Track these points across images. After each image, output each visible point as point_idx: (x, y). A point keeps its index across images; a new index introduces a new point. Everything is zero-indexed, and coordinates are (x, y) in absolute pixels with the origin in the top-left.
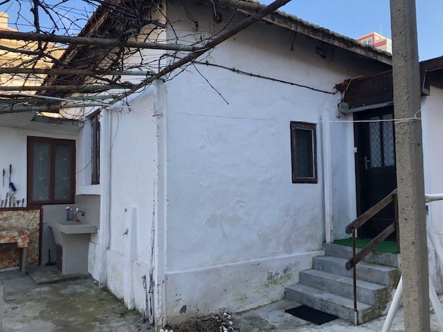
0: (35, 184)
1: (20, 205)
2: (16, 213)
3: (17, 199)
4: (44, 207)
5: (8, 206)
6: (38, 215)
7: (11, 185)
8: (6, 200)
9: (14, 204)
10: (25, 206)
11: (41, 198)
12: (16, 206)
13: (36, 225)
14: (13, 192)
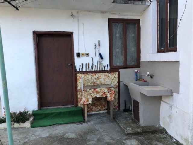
0: (114, 54)
1: (106, 69)
2: (103, 74)
3: (104, 65)
4: (121, 70)
5: (98, 70)
6: (117, 76)
7: (100, 55)
8: (98, 65)
9: (102, 68)
10: (109, 69)
11: (118, 64)
12: (103, 70)
13: (116, 83)
14: (101, 60)
